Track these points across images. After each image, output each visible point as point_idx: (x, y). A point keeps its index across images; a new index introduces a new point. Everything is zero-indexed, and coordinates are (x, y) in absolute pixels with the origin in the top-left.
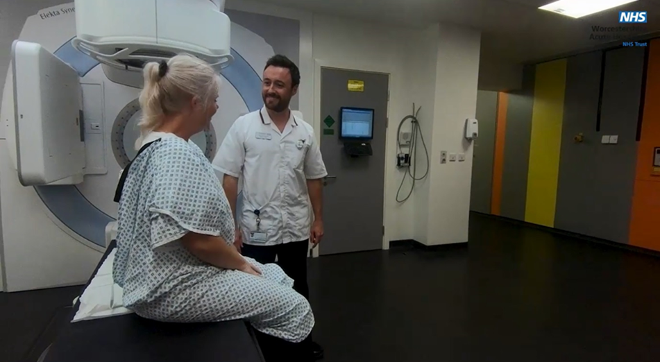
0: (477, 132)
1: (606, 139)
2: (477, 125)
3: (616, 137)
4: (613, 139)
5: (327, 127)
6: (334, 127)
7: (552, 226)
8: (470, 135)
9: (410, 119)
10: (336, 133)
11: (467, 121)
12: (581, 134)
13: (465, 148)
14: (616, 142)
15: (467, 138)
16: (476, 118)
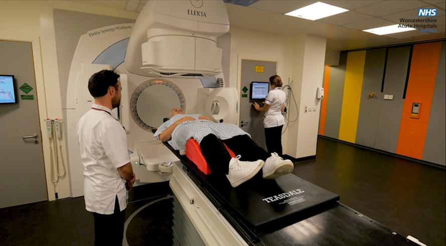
0: (323, 95)
1: (386, 97)
2: (323, 91)
3: (392, 96)
4: (391, 97)
5: (244, 93)
6: (248, 93)
7: (354, 143)
8: (319, 97)
9: (287, 87)
10: (248, 96)
11: (318, 89)
12: (372, 93)
13: (317, 104)
14: (392, 99)
15: (317, 99)
16: (323, 87)
